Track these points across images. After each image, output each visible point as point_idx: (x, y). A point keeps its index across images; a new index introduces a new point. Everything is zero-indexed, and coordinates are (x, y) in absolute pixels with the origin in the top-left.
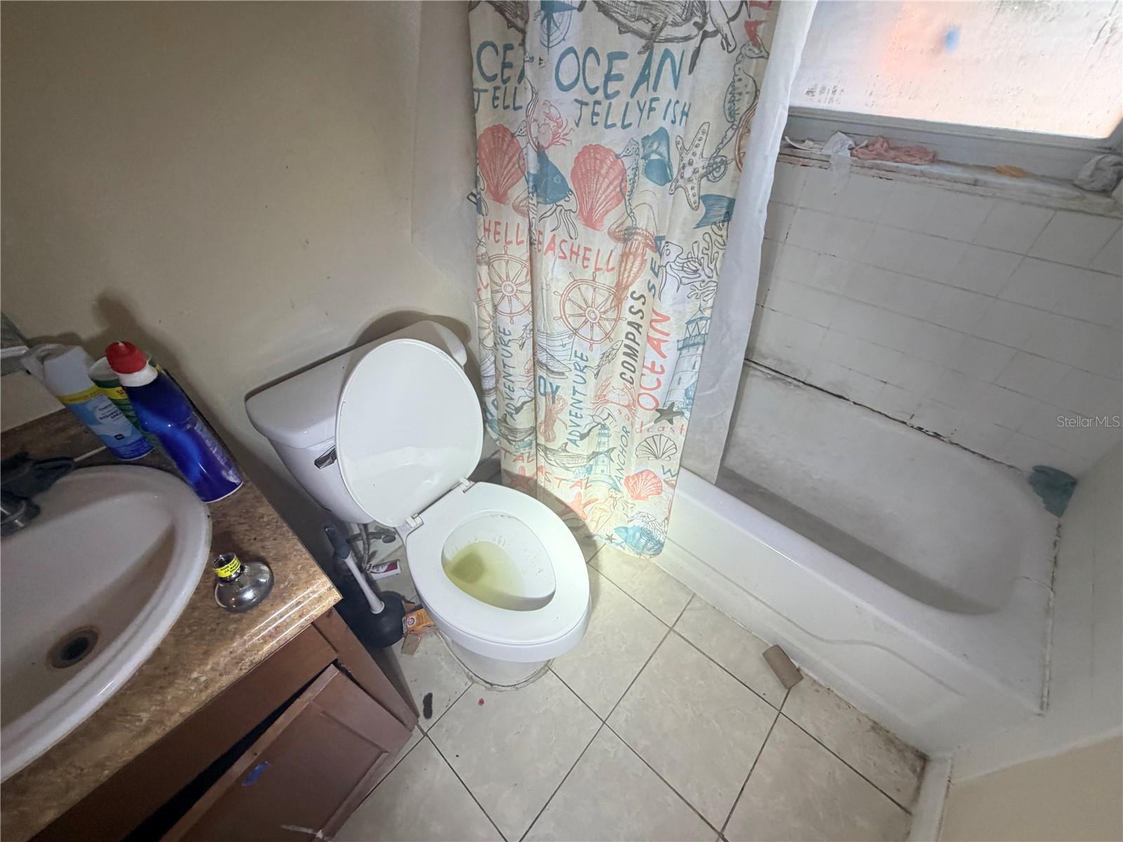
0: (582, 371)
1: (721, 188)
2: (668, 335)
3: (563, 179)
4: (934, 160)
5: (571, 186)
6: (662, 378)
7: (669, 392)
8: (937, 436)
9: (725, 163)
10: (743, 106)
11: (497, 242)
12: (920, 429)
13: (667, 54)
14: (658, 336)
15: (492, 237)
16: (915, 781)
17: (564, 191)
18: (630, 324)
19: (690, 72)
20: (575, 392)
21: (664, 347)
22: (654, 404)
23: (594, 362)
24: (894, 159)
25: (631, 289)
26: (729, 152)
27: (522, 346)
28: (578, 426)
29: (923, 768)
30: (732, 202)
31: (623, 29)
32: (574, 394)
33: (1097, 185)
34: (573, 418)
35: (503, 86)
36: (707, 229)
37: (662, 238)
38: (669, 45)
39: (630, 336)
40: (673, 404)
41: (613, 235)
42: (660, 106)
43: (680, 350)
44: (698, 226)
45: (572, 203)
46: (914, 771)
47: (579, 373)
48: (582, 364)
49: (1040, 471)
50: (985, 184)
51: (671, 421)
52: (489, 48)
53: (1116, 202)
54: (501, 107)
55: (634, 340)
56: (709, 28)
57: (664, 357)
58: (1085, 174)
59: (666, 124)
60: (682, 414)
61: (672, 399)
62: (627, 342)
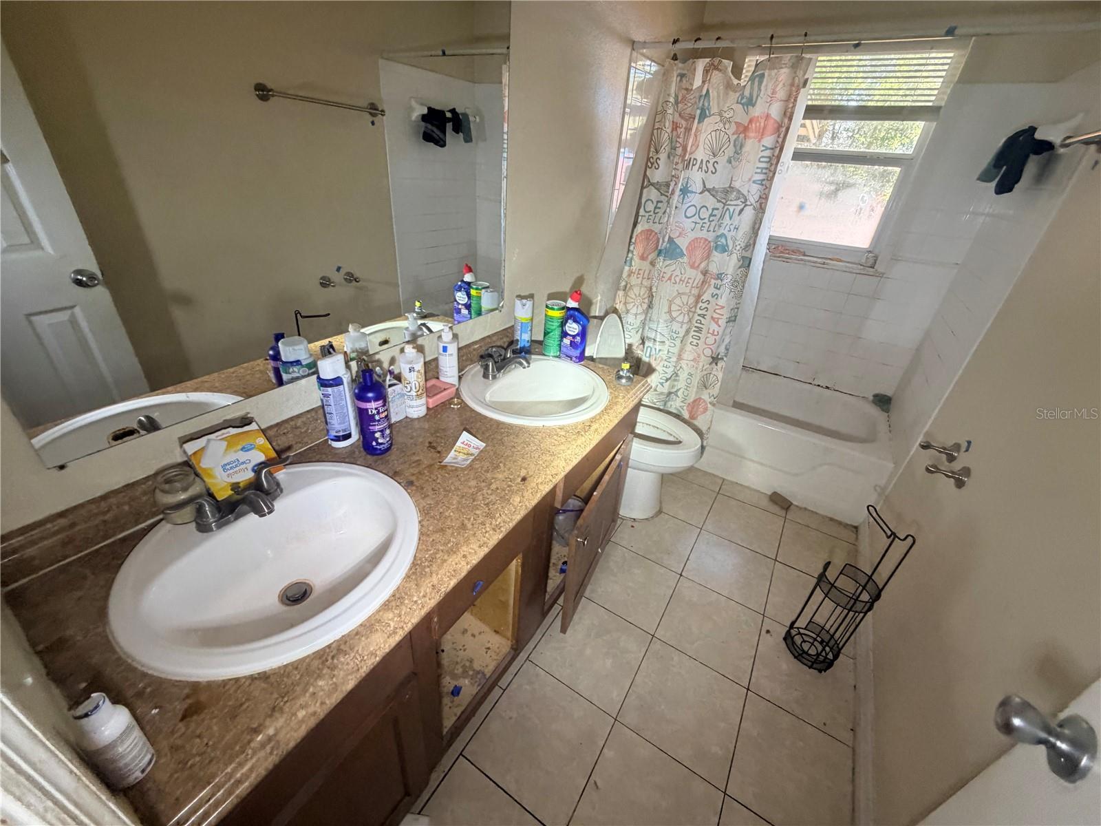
0: (674, 340)
1: (747, 254)
2: (723, 315)
3: (682, 250)
4: (804, 255)
5: (685, 253)
6: (717, 337)
7: (718, 347)
8: (827, 388)
9: (750, 245)
10: (757, 226)
11: (637, 278)
12: (819, 386)
13: (728, 209)
14: (718, 316)
15: (635, 275)
16: (855, 536)
17: (682, 255)
18: (699, 315)
19: (739, 214)
20: (668, 352)
21: (720, 323)
22: (710, 353)
23: (681, 335)
24: (788, 254)
25: (702, 298)
26: (751, 242)
27: (637, 332)
28: (667, 373)
29: (857, 531)
30: (751, 259)
31: (719, 201)
32: (668, 353)
33: (869, 265)
34: (664, 369)
35: (654, 215)
36: (742, 269)
37: (721, 274)
38: (729, 207)
39: (699, 321)
40: (719, 354)
41: (702, 272)
42: (723, 226)
43: (727, 323)
44: (740, 268)
45: (685, 259)
46: (853, 532)
47: (672, 341)
48: (675, 336)
49: (876, 396)
50: (827, 264)
51: (716, 364)
52: (650, 202)
53: (876, 270)
54: (651, 221)
55: (701, 323)
56: (748, 203)
57: (720, 326)
58: (863, 261)
59: (726, 232)
60: (722, 359)
61: (719, 351)
62: (697, 325)
